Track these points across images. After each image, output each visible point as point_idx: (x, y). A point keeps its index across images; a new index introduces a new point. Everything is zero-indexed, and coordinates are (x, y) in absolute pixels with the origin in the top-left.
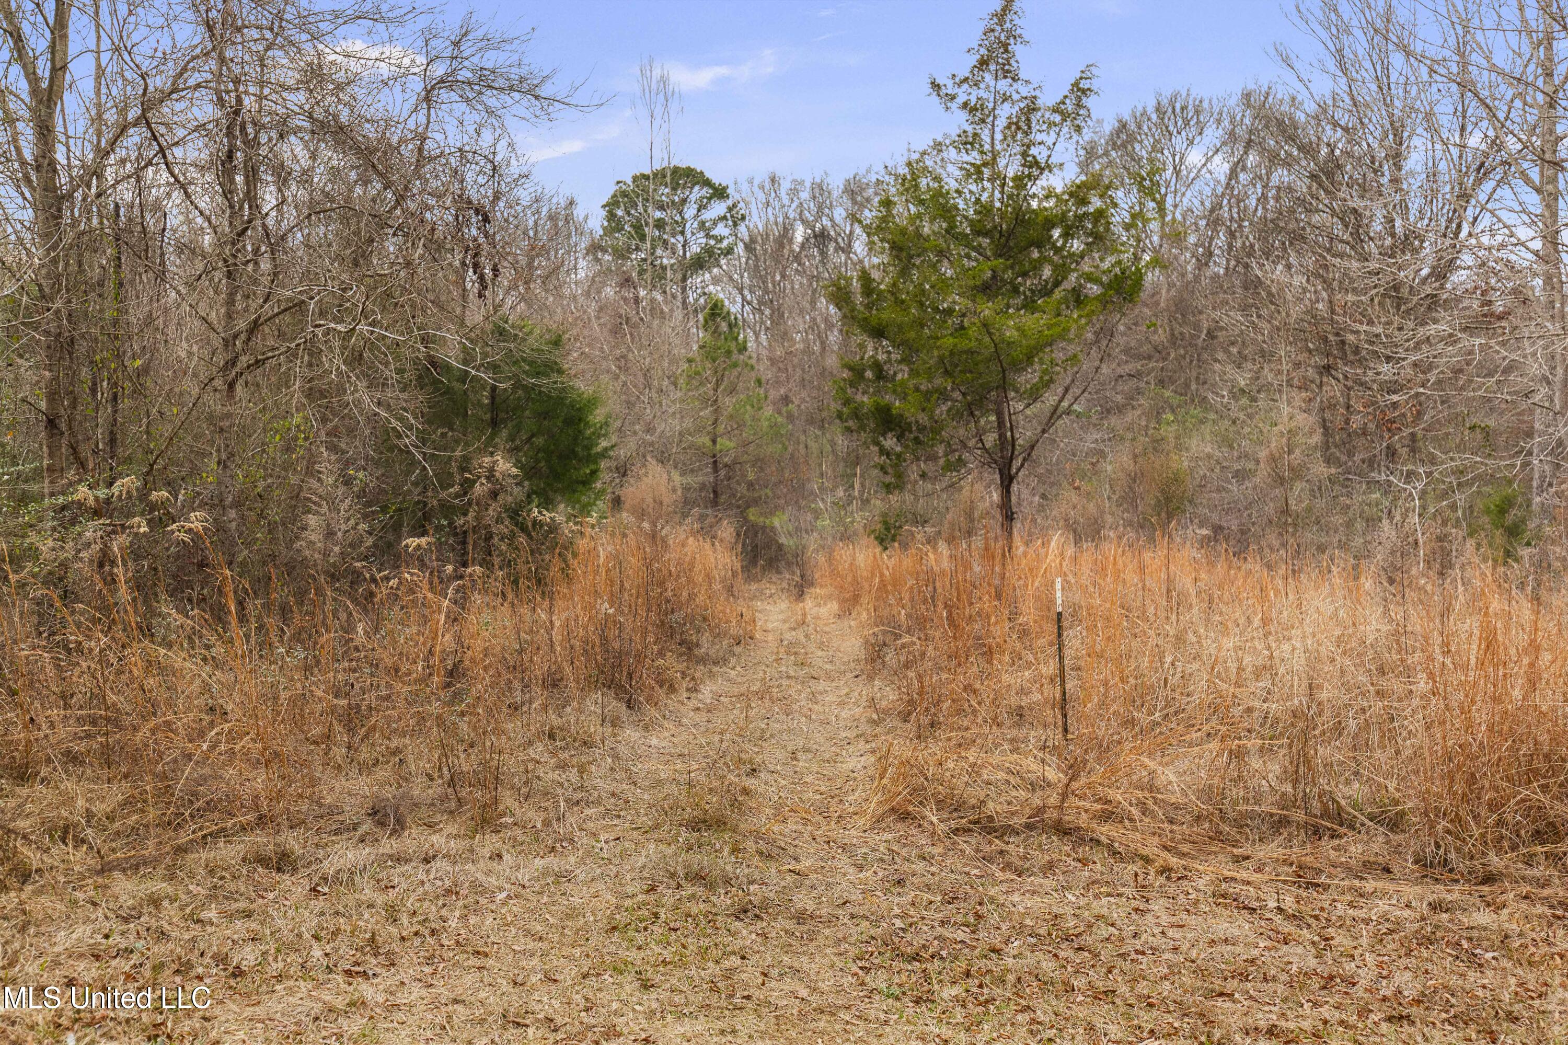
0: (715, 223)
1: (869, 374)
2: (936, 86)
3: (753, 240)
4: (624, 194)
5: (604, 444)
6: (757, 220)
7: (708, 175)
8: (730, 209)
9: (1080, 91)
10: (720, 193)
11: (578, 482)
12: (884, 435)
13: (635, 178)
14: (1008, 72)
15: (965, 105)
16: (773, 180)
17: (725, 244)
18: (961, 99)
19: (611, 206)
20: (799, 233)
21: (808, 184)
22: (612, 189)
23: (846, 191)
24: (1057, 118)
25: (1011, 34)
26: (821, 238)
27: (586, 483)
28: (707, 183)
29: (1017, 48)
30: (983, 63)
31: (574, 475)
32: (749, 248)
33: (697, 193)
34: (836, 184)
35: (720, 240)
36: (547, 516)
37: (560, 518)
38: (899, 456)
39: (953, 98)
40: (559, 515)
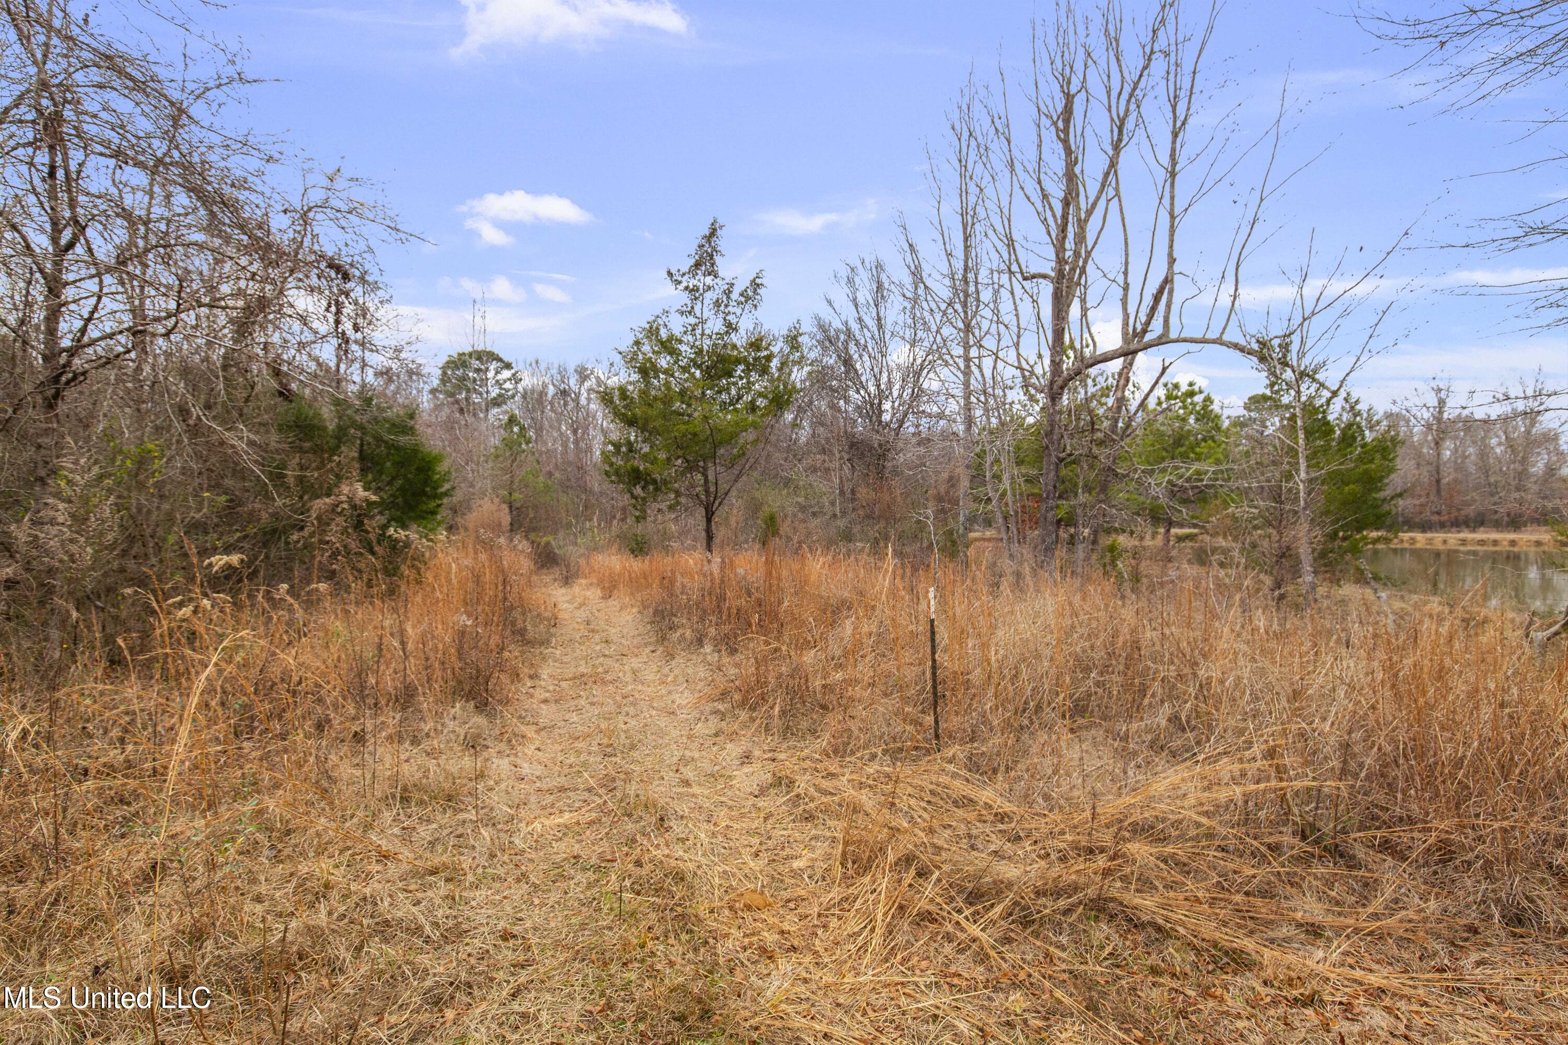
0: (505, 382)
1: (624, 449)
2: (670, 274)
3: (526, 393)
4: (454, 362)
5: (447, 486)
6: (528, 381)
7: (501, 356)
8: (514, 375)
9: (756, 285)
10: (508, 366)
11: (427, 513)
12: (635, 485)
13: (459, 354)
14: (713, 273)
15: (687, 288)
16: (537, 362)
17: (510, 393)
18: (684, 284)
19: (444, 369)
20: (551, 390)
21: (556, 366)
22: (446, 359)
23: (576, 371)
24: (743, 299)
25: (714, 249)
26: (564, 393)
27: (434, 513)
28: (500, 360)
29: (717, 259)
30: (697, 265)
31: (424, 507)
32: (524, 397)
33: (493, 366)
34: (571, 368)
35: (507, 390)
36: (402, 533)
37: (413, 536)
38: (644, 499)
39: (680, 282)
40: (412, 534)
